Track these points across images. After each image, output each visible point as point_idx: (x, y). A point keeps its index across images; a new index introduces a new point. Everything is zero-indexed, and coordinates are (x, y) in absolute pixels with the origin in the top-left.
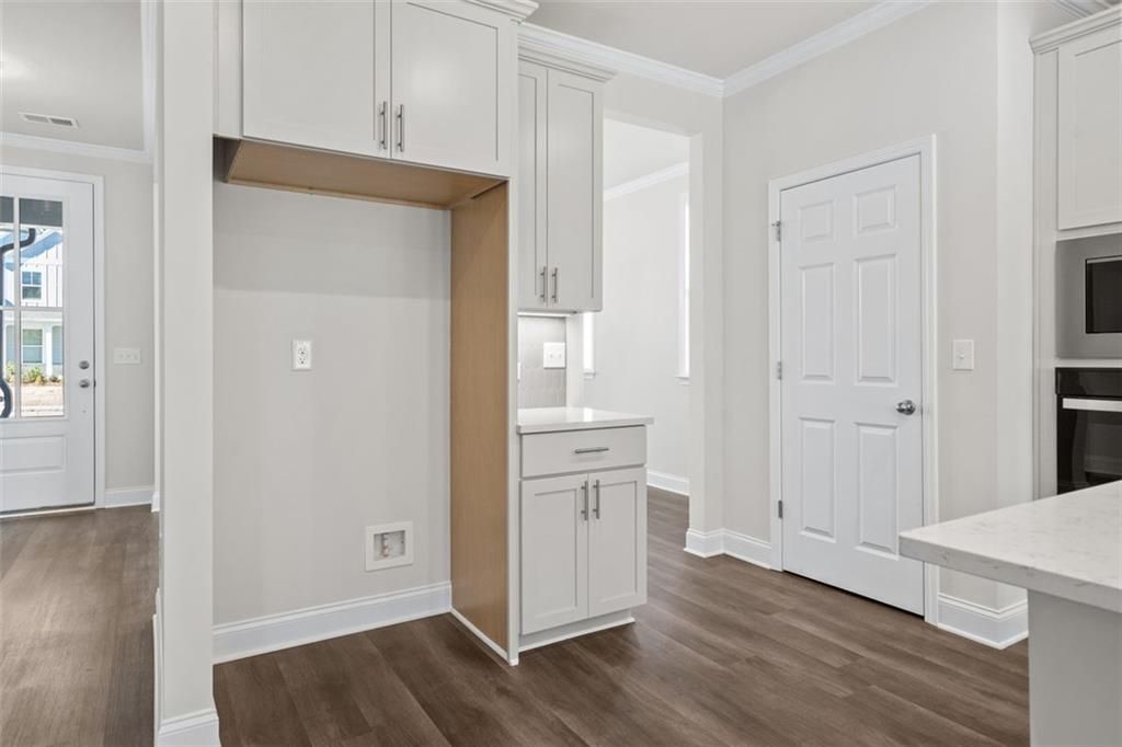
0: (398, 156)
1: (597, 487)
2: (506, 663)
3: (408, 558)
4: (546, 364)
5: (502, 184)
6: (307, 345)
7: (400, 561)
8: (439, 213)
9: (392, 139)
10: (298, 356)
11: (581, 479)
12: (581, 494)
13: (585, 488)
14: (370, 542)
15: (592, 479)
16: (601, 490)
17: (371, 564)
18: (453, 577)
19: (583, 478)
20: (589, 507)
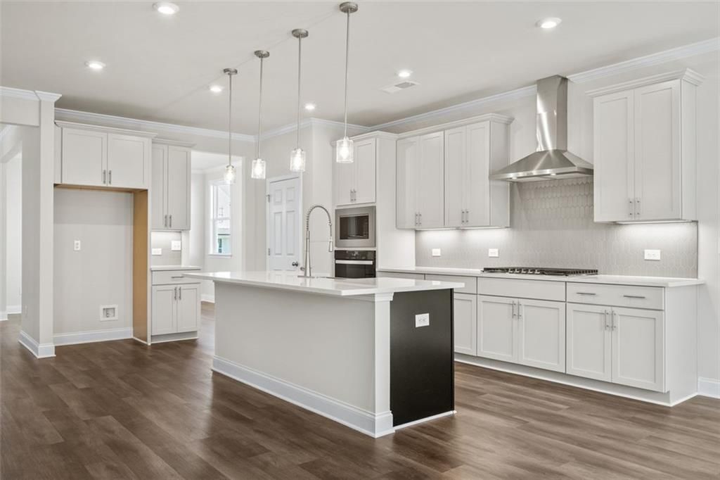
0: (109, 185)
1: (180, 289)
2: (147, 345)
3: (116, 318)
4: (173, 249)
5: (147, 190)
6: (79, 242)
7: (113, 318)
8: (129, 195)
9: (107, 180)
10: (75, 246)
11: (174, 287)
12: (174, 291)
13: (175, 289)
14: (102, 311)
15: (178, 286)
16: (182, 291)
17: (102, 319)
18: (134, 326)
19: (175, 286)
20: (177, 295)
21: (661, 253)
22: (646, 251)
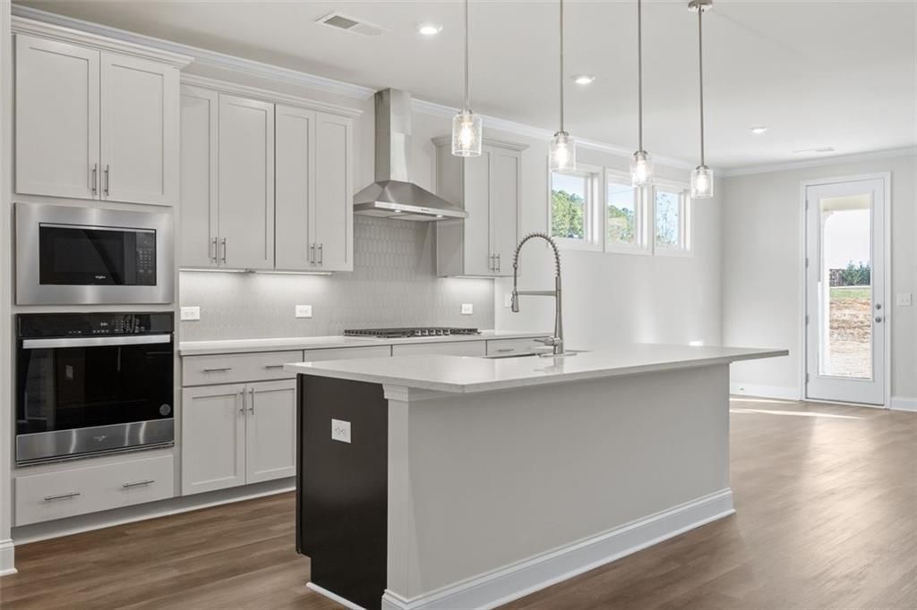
21: (474, 307)
22: (463, 305)
